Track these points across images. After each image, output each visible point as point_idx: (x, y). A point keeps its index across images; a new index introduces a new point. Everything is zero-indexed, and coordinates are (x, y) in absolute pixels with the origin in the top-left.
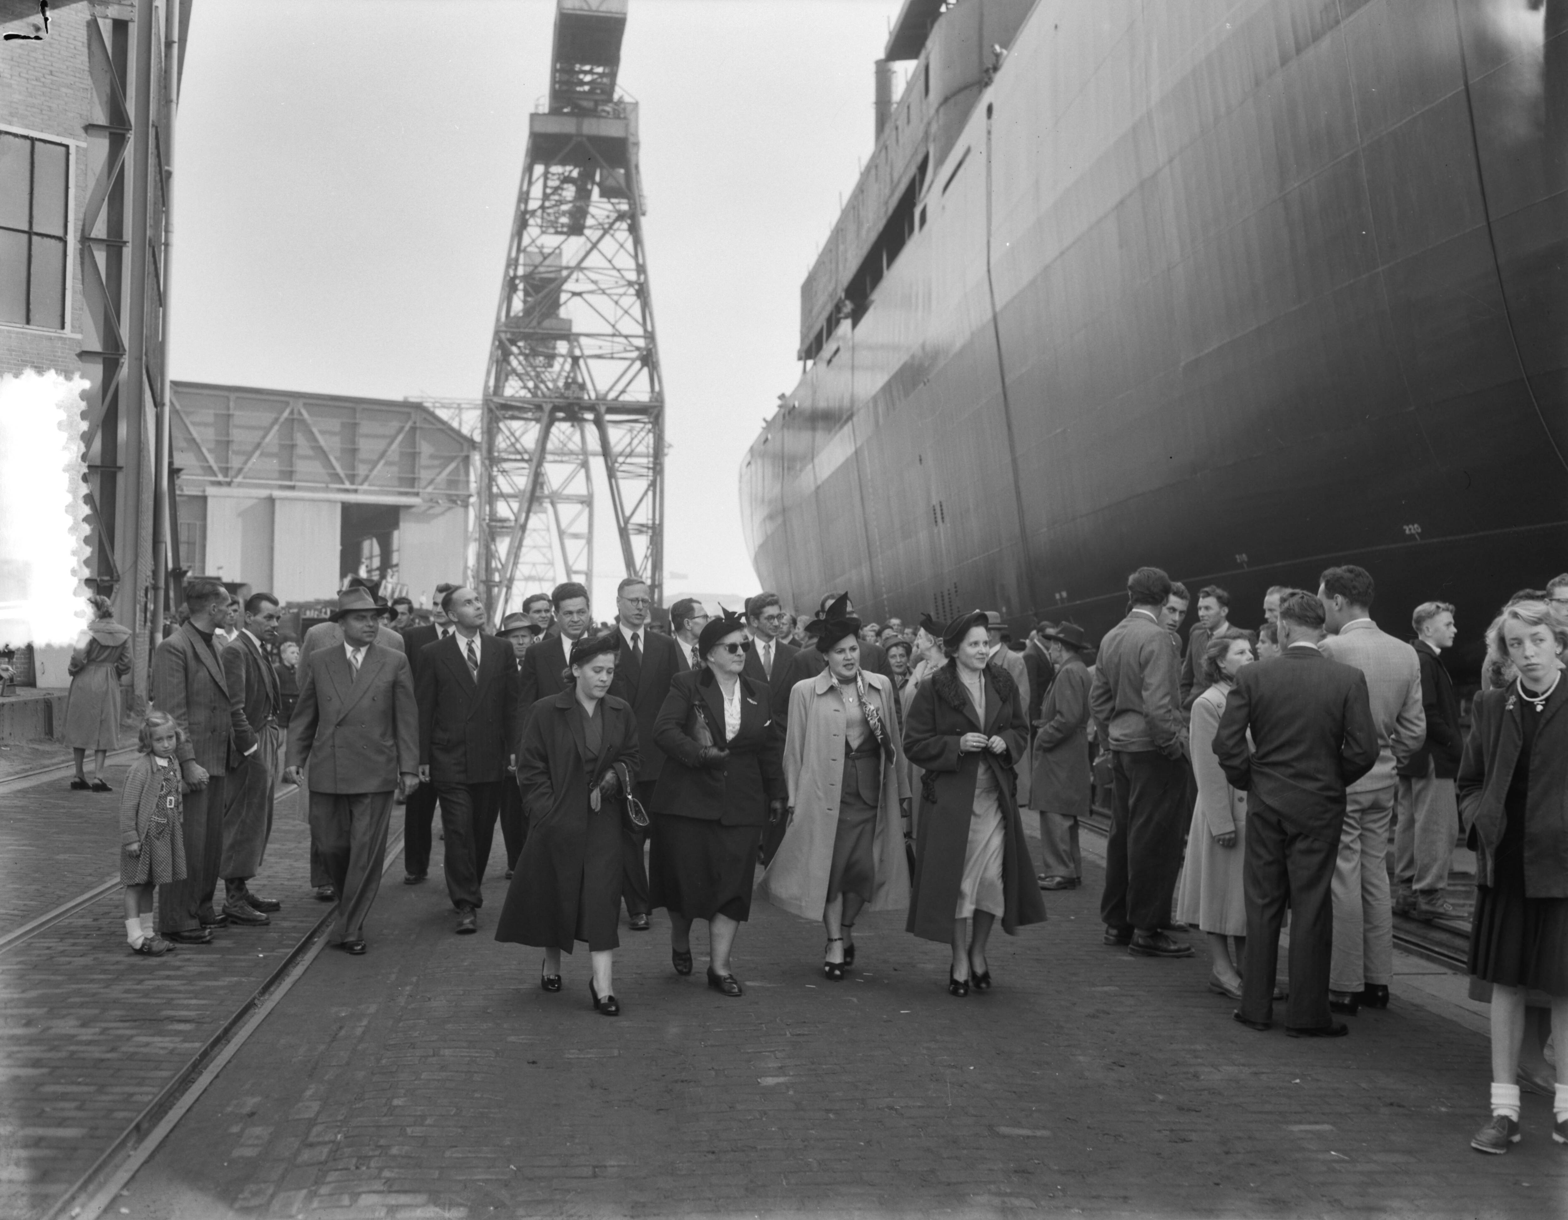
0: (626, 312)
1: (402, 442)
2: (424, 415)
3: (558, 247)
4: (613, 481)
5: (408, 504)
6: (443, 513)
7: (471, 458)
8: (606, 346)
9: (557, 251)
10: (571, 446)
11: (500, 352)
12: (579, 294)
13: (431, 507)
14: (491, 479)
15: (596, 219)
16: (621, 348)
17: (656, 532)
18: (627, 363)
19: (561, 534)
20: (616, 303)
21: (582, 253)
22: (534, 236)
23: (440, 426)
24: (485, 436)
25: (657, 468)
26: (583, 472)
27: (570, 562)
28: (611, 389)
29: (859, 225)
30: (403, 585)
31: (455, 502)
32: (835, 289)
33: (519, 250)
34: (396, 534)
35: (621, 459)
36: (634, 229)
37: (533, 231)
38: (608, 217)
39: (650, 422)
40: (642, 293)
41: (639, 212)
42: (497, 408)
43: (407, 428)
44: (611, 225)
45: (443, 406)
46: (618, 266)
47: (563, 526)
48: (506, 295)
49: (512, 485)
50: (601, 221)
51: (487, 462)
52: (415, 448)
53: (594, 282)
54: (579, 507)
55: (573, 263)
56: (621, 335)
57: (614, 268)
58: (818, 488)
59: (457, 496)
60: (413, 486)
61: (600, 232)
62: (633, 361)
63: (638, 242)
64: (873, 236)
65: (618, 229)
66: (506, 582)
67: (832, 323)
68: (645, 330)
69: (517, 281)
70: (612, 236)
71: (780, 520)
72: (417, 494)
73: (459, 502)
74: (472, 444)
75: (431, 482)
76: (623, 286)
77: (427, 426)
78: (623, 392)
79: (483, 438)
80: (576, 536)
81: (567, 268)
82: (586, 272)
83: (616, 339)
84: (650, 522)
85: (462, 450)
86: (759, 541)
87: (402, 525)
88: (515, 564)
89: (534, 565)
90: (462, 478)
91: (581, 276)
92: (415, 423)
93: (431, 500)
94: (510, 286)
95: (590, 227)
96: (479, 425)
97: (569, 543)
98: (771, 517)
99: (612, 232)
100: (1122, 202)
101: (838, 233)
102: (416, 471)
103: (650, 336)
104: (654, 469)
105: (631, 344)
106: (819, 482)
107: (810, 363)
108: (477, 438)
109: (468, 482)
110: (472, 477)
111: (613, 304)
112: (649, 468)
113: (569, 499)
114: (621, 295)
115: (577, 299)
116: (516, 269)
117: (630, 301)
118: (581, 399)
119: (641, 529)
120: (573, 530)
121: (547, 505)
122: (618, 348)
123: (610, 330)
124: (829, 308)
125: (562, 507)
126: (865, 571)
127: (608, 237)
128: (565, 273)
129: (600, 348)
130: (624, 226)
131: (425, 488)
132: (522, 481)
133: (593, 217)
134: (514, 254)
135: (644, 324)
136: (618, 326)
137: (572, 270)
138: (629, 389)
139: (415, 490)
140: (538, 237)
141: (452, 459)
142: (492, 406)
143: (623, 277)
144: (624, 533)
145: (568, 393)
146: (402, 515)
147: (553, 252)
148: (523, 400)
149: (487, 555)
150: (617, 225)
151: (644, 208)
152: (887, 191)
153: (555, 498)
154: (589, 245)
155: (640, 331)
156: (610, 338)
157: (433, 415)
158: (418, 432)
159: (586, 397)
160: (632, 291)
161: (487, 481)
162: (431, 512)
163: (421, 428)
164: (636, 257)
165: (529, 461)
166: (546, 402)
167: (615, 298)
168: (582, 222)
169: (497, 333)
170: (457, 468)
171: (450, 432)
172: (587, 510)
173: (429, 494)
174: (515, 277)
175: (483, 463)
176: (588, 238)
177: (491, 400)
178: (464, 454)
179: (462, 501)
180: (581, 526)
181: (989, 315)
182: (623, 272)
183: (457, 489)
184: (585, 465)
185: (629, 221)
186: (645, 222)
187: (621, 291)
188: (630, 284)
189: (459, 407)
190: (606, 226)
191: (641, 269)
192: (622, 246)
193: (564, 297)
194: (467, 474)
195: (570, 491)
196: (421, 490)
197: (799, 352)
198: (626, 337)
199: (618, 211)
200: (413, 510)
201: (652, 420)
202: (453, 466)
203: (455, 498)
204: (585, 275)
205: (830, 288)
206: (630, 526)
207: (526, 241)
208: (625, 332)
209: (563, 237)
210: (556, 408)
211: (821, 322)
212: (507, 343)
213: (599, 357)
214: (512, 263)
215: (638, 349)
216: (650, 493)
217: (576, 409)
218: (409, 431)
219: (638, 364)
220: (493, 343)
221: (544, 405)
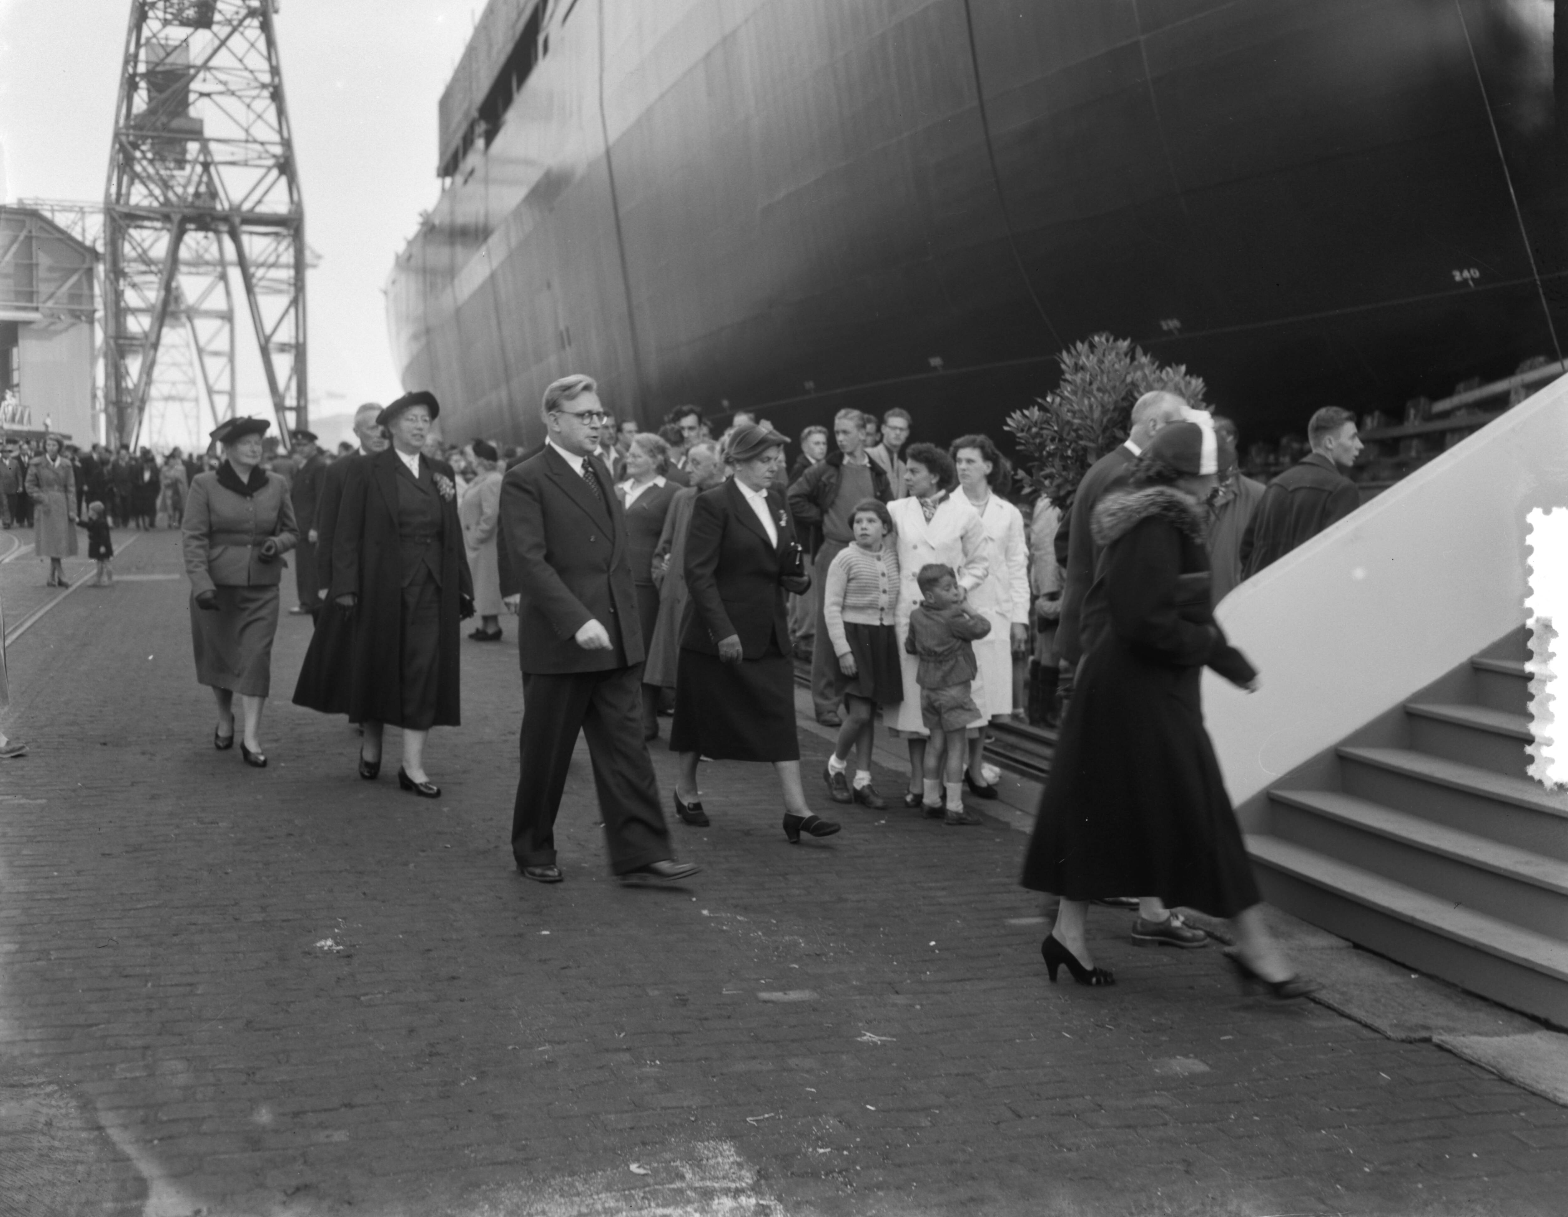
0: (259, 116)
1: (15, 254)
2: (40, 223)
3: (186, 40)
4: (252, 298)
5: (27, 319)
6: (66, 329)
7: (95, 271)
8: (239, 153)
9: (184, 44)
10: (207, 257)
11: (121, 156)
12: (208, 95)
13: (52, 324)
14: (119, 295)
15: (223, 15)
16: (255, 155)
17: (299, 351)
18: (262, 171)
19: (200, 351)
20: (249, 106)
21: (209, 51)
22: (155, 30)
23: (58, 235)
24: (109, 248)
25: (299, 285)
26: (221, 286)
27: (211, 381)
28: (246, 198)
29: (490, 46)
30: (25, 407)
31: (78, 317)
32: (469, 109)
33: (138, 45)
34: (15, 350)
35: (260, 273)
36: (266, 27)
37: (152, 26)
38: (237, 13)
39: (289, 235)
40: (277, 95)
41: (271, 10)
42: (120, 217)
43: (22, 237)
44: (241, 22)
45: (65, 209)
46: (251, 67)
47: (202, 341)
48: (126, 93)
49: (144, 299)
50: (228, 16)
51: (112, 276)
52: (31, 258)
53: (225, 83)
54: (217, 323)
55: (199, 62)
56: (255, 141)
57: (246, 69)
58: (458, 311)
59: (81, 311)
60: (31, 301)
61: (228, 29)
62: (269, 169)
63: (271, 43)
64: (502, 59)
65: (249, 26)
66: (137, 403)
67: (467, 142)
68: (282, 137)
69: (137, 79)
70: (242, 34)
71: (423, 341)
72: (36, 309)
73: (83, 318)
74: (96, 256)
75: (51, 296)
76: (256, 88)
77: (44, 235)
78: (259, 202)
79: (106, 249)
80: (216, 354)
81: (193, 67)
82: (214, 72)
83: (250, 146)
84: (293, 341)
85: (84, 262)
86: (405, 361)
87: (21, 342)
88: (149, 383)
89: (174, 384)
90: (86, 291)
91: (208, 76)
92: (30, 232)
93: (52, 315)
94: (130, 85)
95: (219, 23)
96: (102, 235)
97: (209, 361)
98: (415, 337)
99: (241, 29)
100: (708, 55)
101: (471, 51)
102: (34, 283)
103: (287, 144)
104: (295, 285)
105: (267, 152)
106: (460, 302)
107: (448, 181)
108: (100, 248)
109: (92, 297)
110: (97, 290)
111: (244, 108)
112: (290, 284)
113: (208, 314)
114: (254, 98)
115: (205, 100)
116: (135, 67)
117: (264, 104)
118: (214, 209)
119: (283, 348)
120: (213, 347)
121: (184, 319)
122: (252, 155)
123: (242, 135)
124: (464, 127)
125: (199, 323)
126: (504, 394)
127: (236, 36)
128: (192, 71)
129: (233, 154)
130: (256, 22)
131: (45, 302)
132: (153, 295)
133: (220, 12)
134: (132, 49)
135: (280, 132)
136: (253, 131)
137: (199, 69)
138: (267, 199)
139: (35, 305)
140: (160, 31)
141: (75, 271)
142: (116, 216)
143: (256, 79)
144: (265, 352)
145: (199, 203)
146: (21, 332)
147: (180, 45)
148: (150, 209)
149: (117, 373)
150: (247, 22)
151: (276, 5)
152: (514, 15)
153: (191, 314)
154: (217, 43)
155: (276, 138)
156: (243, 144)
157: (51, 224)
158: (34, 243)
159: (219, 207)
160: (266, 93)
161: (113, 297)
162: (53, 328)
163: (37, 238)
164: (269, 59)
165: (160, 272)
166: (175, 212)
167: (248, 100)
168: (210, 14)
169: (117, 136)
170: (79, 280)
171: (71, 243)
172: (227, 328)
173: (50, 309)
174: (135, 75)
175: (106, 276)
176: (215, 35)
177: (114, 209)
178: (86, 266)
179: (87, 317)
180: (222, 343)
181: (602, 150)
182: (256, 74)
183: (80, 304)
184: (223, 277)
185: (261, 19)
186: (277, 21)
187: (255, 93)
188: (264, 86)
189: (82, 211)
190: (235, 23)
191: (275, 71)
192: (253, 45)
193: (192, 97)
194: (91, 287)
195: (206, 306)
196: (40, 305)
197: (439, 169)
198: (262, 144)
199: (249, 7)
200: (33, 326)
201: (292, 232)
202: (74, 279)
203: (78, 313)
204: (213, 75)
205: (465, 105)
206: (271, 346)
207: (146, 33)
208: (261, 137)
209: (188, 30)
210: (185, 220)
211: (457, 140)
212: (129, 147)
213: (233, 163)
214: (131, 59)
215: (274, 156)
216: (292, 311)
217: (208, 219)
218: (23, 242)
219: (275, 173)
220: (113, 147)
221: (173, 216)
